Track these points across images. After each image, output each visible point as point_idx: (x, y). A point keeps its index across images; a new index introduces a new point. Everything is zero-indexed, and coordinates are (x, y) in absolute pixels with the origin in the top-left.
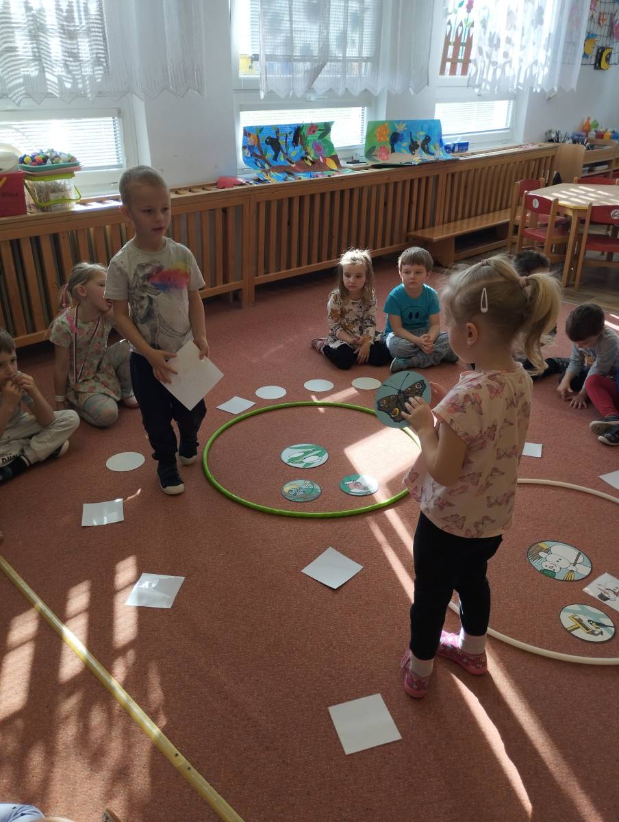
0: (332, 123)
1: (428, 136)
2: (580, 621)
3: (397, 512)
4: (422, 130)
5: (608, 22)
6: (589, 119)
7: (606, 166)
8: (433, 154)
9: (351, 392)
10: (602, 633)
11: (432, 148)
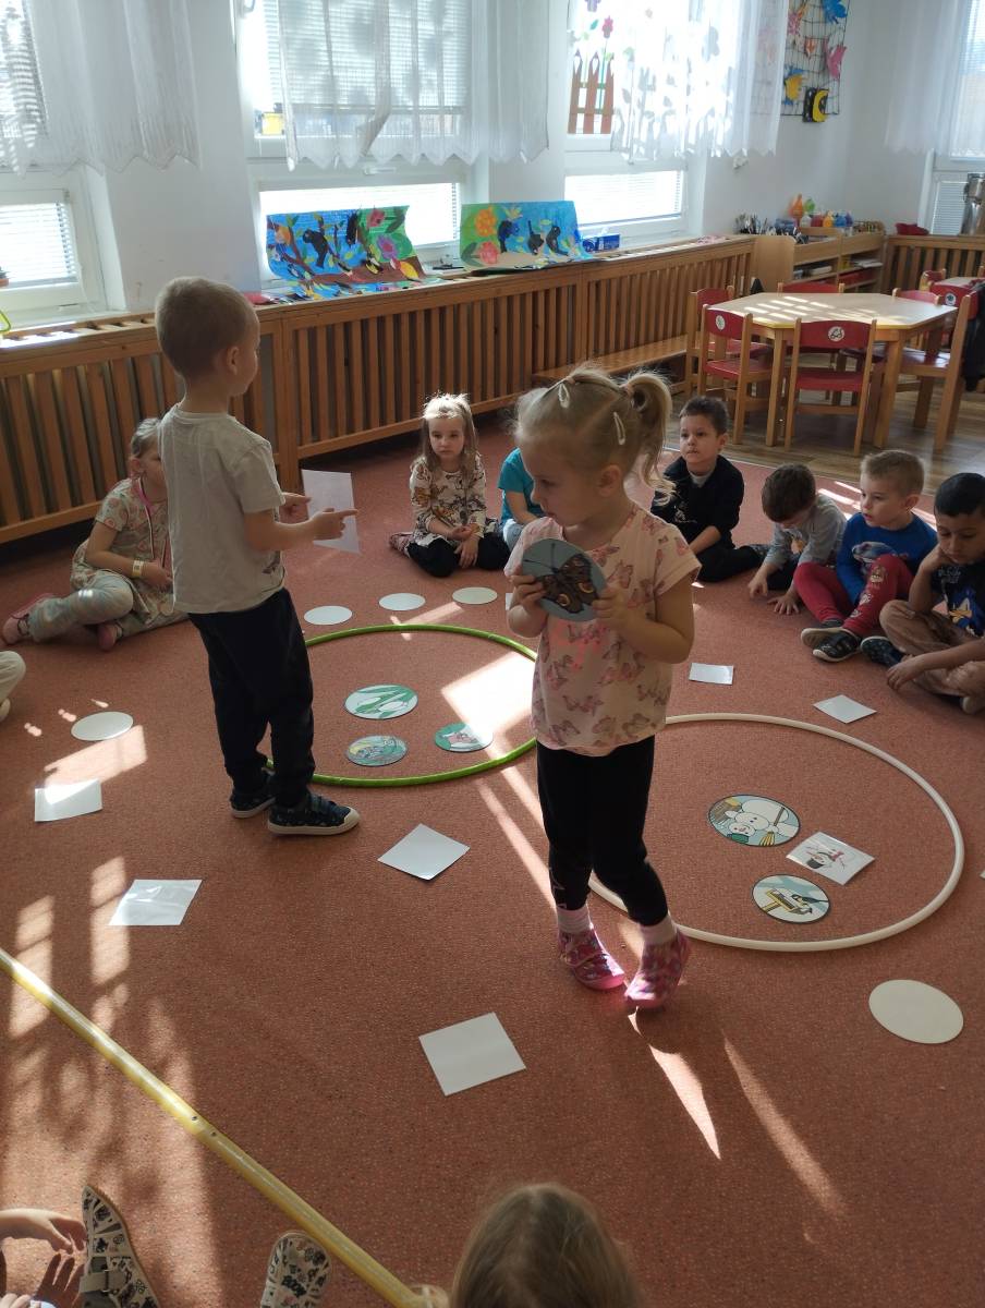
0: (406, 208)
1: (557, 226)
2: (780, 897)
3: (519, 770)
4: (547, 218)
5: (818, 51)
6: (800, 197)
7: (828, 268)
8: (566, 254)
9: (450, 608)
10: (811, 910)
11: (563, 245)
